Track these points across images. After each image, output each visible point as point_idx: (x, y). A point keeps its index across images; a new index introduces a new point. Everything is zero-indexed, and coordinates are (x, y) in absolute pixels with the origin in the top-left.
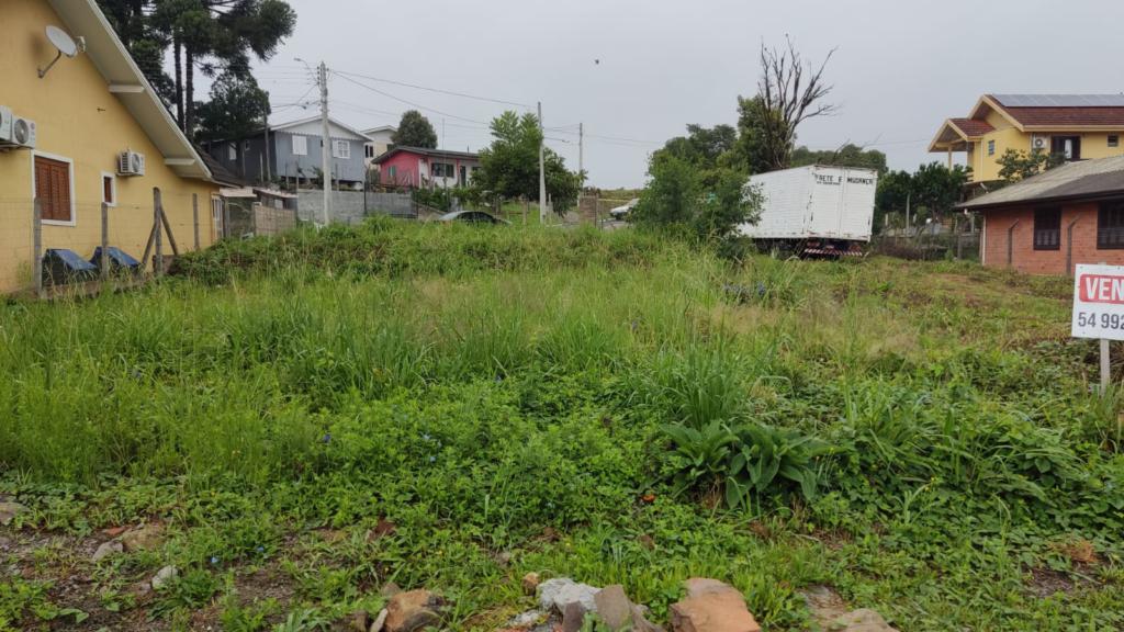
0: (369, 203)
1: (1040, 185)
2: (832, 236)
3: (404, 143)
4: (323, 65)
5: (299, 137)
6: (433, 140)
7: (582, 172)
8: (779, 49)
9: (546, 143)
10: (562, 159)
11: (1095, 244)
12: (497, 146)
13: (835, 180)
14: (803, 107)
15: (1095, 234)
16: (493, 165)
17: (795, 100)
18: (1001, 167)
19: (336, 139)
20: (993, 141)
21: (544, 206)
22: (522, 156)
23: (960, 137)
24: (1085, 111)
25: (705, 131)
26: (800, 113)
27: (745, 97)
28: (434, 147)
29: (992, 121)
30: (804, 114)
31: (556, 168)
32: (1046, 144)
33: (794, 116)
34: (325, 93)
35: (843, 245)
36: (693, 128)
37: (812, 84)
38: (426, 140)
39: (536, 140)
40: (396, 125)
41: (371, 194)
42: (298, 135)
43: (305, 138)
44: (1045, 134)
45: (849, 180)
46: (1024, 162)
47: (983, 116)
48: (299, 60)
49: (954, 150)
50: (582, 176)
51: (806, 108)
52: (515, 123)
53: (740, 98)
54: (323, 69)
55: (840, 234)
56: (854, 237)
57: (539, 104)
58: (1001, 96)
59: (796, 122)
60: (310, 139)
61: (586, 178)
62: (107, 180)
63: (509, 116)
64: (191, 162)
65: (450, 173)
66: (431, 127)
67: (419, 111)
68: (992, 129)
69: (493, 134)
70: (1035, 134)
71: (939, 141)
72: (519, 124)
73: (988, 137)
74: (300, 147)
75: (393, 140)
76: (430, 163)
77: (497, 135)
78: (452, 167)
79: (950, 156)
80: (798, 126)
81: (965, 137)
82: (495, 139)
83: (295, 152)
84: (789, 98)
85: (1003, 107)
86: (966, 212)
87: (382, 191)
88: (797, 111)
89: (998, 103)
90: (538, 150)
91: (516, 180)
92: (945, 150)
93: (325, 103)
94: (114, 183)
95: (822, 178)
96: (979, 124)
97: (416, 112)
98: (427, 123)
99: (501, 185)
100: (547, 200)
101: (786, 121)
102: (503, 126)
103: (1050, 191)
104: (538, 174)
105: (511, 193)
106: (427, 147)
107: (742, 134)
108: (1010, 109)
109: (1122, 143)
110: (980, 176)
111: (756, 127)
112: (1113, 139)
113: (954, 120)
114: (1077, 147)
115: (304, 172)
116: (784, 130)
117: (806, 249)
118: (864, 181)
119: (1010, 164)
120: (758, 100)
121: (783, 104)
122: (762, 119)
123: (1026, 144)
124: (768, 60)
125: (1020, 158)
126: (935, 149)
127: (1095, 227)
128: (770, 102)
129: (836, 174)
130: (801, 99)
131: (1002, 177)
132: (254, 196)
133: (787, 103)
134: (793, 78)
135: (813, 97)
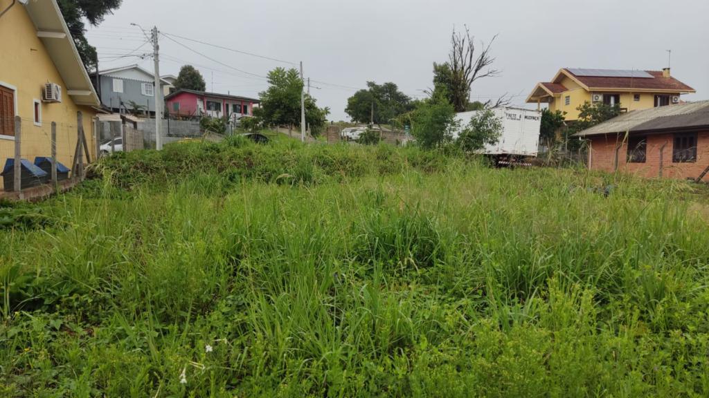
0: (171, 127)
2: (516, 153)
3: (184, 87)
4: (155, 28)
5: (118, 80)
6: (203, 86)
7: (326, 109)
8: (461, 35)
9: (305, 90)
10: (314, 100)
11: (671, 159)
12: (272, 91)
13: (518, 117)
14: (476, 71)
15: (672, 152)
16: (269, 103)
17: (470, 67)
18: (580, 112)
19: (144, 82)
20: (569, 97)
21: (303, 134)
22: (290, 98)
23: (546, 93)
24: (620, 80)
25: (378, 86)
26: (474, 76)
27: (438, 64)
28: (204, 90)
29: (566, 84)
30: (476, 76)
31: (310, 106)
32: (601, 98)
33: (470, 77)
34: (157, 48)
35: (521, 158)
36: (371, 84)
37: (483, 57)
38: (198, 86)
39: (299, 87)
40: (176, 75)
41: (173, 121)
42: (117, 78)
43: (122, 81)
44: (600, 93)
45: (526, 117)
46: (594, 109)
47: (560, 82)
48: (134, 25)
49: (541, 102)
50: (327, 111)
51: (478, 72)
52: (284, 75)
53: (435, 64)
54: (155, 33)
55: (520, 152)
56: (528, 154)
57: (301, 63)
58: (574, 69)
59: (472, 81)
60: (125, 81)
61: (329, 113)
62: (36, 104)
63: (279, 71)
64: (88, 93)
65: (218, 108)
66: (202, 77)
67: (193, 66)
68: (567, 90)
69: (269, 81)
70: (594, 92)
71: (533, 96)
72: (286, 76)
73: (565, 94)
74: (118, 87)
75: (174, 84)
76: (205, 101)
77: (271, 82)
78: (220, 104)
79: (539, 105)
80: (473, 83)
81: (551, 94)
82: (271, 85)
83: (114, 91)
84: (467, 65)
85: (574, 76)
86: (580, 139)
87: (179, 119)
88: (473, 72)
89: (571, 73)
90: (300, 94)
91: (286, 113)
92: (536, 101)
93: (157, 55)
94: (40, 107)
95: (510, 115)
96: (558, 86)
97: (191, 66)
98: (198, 74)
99: (276, 116)
100: (307, 127)
101: (465, 80)
102: (276, 77)
103: (639, 126)
104: (300, 110)
105: (282, 122)
106: (199, 90)
107: (437, 87)
108: (579, 77)
109: (642, 99)
110: (568, 118)
111: (445, 82)
112: (637, 96)
113: (543, 84)
114: (617, 101)
115: (125, 105)
116: (464, 85)
117: (499, 161)
118: (534, 118)
119: (585, 111)
120: (446, 66)
121: (463, 68)
122: (452, 78)
123: (590, 99)
124: (456, 40)
125: (592, 107)
126: (530, 101)
127: (671, 148)
128: (456, 66)
129: (518, 113)
130: (474, 67)
131: (580, 118)
132: (121, 120)
133: (465, 68)
134: (469, 53)
135: (483, 65)
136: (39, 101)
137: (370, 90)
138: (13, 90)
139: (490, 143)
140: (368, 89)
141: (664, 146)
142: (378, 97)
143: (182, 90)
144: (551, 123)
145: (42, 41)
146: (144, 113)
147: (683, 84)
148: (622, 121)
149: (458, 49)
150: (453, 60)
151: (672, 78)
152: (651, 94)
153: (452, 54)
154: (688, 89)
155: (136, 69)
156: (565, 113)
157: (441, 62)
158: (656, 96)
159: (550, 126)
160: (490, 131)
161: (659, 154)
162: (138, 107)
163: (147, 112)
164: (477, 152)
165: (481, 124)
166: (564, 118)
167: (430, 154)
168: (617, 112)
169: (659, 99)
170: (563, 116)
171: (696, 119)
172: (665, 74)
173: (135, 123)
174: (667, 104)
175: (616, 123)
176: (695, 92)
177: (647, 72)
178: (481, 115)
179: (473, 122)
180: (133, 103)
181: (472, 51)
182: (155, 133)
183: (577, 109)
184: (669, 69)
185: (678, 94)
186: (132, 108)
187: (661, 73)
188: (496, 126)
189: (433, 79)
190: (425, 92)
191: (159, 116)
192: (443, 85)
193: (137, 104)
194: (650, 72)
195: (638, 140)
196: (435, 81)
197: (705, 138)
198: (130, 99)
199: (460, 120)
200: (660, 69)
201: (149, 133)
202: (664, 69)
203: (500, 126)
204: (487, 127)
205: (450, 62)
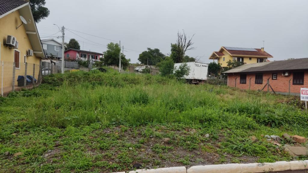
0: (66, 64)
1: (241, 69)
2: (199, 79)
3: (71, 47)
4: (63, 27)
5: (45, 45)
6: (79, 47)
7: (129, 59)
8: (181, 33)
9: (121, 52)
10: (125, 56)
11: (254, 82)
12: (108, 51)
13: (199, 66)
14: (187, 47)
15: (255, 80)
16: (107, 56)
17: (185, 46)
18: (227, 64)
19: (55, 46)
20: (225, 58)
21: (120, 68)
22: (115, 54)
23: (216, 56)
24: (244, 52)
25: (152, 50)
28: (79, 49)
29: (224, 53)
30: (187, 49)
31: (123, 58)
32: (236, 59)
33: (185, 49)
34: (64, 34)
35: (200, 81)
36: (149, 49)
37: (189, 42)
38: (77, 47)
39: (119, 50)
40: (68, 42)
41: (67, 62)
43: (47, 45)
44: (236, 57)
45: (202, 66)
46: (233, 63)
47: (222, 52)
48: (55, 25)
49: (215, 59)
50: (129, 60)
52: (113, 46)
53: (171, 44)
54: (63, 29)
55: (200, 78)
56: (203, 79)
57: (120, 41)
58: (226, 47)
59: (185, 51)
60: (48, 45)
62: (25, 57)
63: (112, 44)
64: (41, 53)
65: (85, 57)
66: (78, 43)
67: (75, 39)
68: (224, 55)
70: (234, 56)
71: (211, 57)
72: (114, 46)
73: (223, 57)
74: (45, 47)
75: (67, 46)
76: (80, 54)
78: (86, 55)
79: (214, 60)
81: (218, 56)
82: (108, 49)
83: (44, 49)
85: (227, 50)
86: (224, 74)
87: (69, 61)
88: (186, 47)
89: (225, 49)
90: (119, 53)
91: (113, 60)
92: (213, 59)
93: (64, 37)
94: (26, 57)
95: (197, 65)
96: (221, 53)
98: (77, 42)
99: (109, 61)
101: (183, 50)
102: (110, 46)
103: (244, 70)
104: (119, 59)
105: (111, 64)
106: (77, 49)
107: (172, 53)
108: (228, 50)
109: (252, 59)
110: (222, 66)
111: (175, 51)
112: (250, 58)
113: (215, 52)
114: (243, 60)
115: (48, 55)
116: (182, 52)
117: (190, 81)
118: (205, 66)
119: (229, 63)
120: (176, 44)
121: (182, 46)
122: (177, 49)
123: (232, 59)
124: (179, 35)
125: (232, 62)
126: (210, 59)
127: (254, 79)
128: (179, 45)
129: (200, 64)
130: (186, 45)
131: (228, 66)
132: (50, 62)
133: (183, 46)
134: (185, 40)
135: (189, 45)
136: (26, 56)
137: (149, 52)
138: (19, 52)
139: (186, 75)
140: (148, 51)
141: (251, 78)
142: (152, 54)
143: (71, 49)
145: (27, 35)
146: (55, 58)
147: (269, 54)
148: (239, 68)
149: (180, 37)
150: (178, 43)
151: (264, 52)
152: (256, 58)
153: (178, 40)
154: (270, 56)
155: (53, 40)
156: (221, 64)
157: (174, 43)
158: (258, 58)
159: (213, 69)
160: (186, 71)
162: (53, 56)
163: (56, 58)
164: (181, 78)
165: (183, 69)
166: (221, 66)
167: (164, 78)
168: (243, 63)
169: (259, 60)
170: (221, 65)
171: (263, 68)
172: (262, 50)
173: (55, 63)
174: (263, 62)
175: (237, 69)
176: (273, 57)
177: (255, 49)
178: (183, 65)
179: (180, 68)
180: (51, 54)
181: (186, 39)
182: (61, 66)
183: (227, 63)
184: (263, 48)
185: (267, 58)
186: (51, 56)
187: (260, 50)
188: (188, 69)
189: (171, 49)
190: (168, 54)
191: (63, 59)
192: (174, 52)
193: (53, 54)
194: (256, 49)
195: (243, 76)
196: (171, 50)
197: (265, 75)
198: (49, 53)
199: (176, 67)
200: (260, 48)
201: (59, 67)
202: (262, 48)
203: (189, 69)
204: (185, 69)
205: (177, 43)
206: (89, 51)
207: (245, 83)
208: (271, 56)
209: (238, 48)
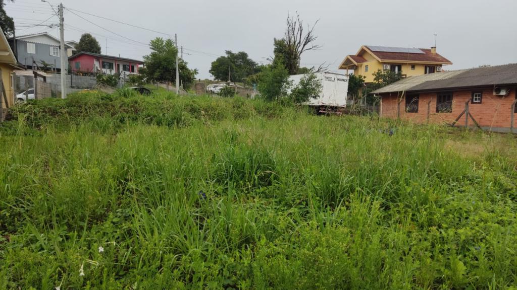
0: (74, 81)
2: (331, 105)
3: (83, 50)
4: (61, 5)
5: (31, 44)
6: (99, 49)
8: (294, 18)
9: (179, 55)
10: (186, 63)
11: (435, 110)
12: (153, 55)
13: (333, 79)
14: (304, 45)
15: (435, 106)
16: (152, 64)
17: (300, 42)
18: (374, 77)
19: (52, 46)
20: (367, 66)
21: (178, 87)
22: (168, 60)
23: (352, 63)
24: (402, 55)
25: (234, 54)
26: (303, 49)
27: (277, 39)
28: (100, 53)
29: (366, 57)
30: (304, 49)
31: (183, 67)
32: (389, 67)
33: (300, 49)
34: (62, 20)
35: (334, 108)
36: (228, 52)
37: (309, 35)
38: (95, 49)
39: (175, 53)
40: (78, 41)
41: (74, 76)
42: (30, 42)
43: (34, 45)
44: (388, 63)
45: (338, 79)
46: (384, 75)
47: (362, 55)
49: (349, 69)
50: (196, 72)
51: (306, 46)
52: (162, 44)
53: (275, 39)
54: (61, 8)
55: (334, 104)
56: (340, 105)
57: (176, 35)
58: (371, 47)
59: (301, 52)
60: (37, 45)
61: (197, 73)
63: (158, 40)
64: (7, 54)
65: (111, 67)
66: (98, 43)
67: (91, 34)
68: (366, 61)
69: (151, 48)
70: (385, 63)
71: (343, 65)
72: (164, 44)
73: (365, 64)
74: (31, 49)
75: (76, 48)
76: (101, 61)
77: (153, 49)
78: (112, 64)
79: (347, 71)
80: (302, 54)
81: (356, 63)
82: (153, 51)
83: (29, 52)
84: (298, 41)
85: (371, 51)
86: (375, 95)
87: (80, 75)
88: (302, 46)
89: (369, 49)
90: (175, 58)
91: (164, 72)
92: (345, 68)
93: (62, 25)
95: (327, 78)
96: (360, 58)
97: (89, 34)
98: (95, 41)
99: (157, 74)
100: (180, 85)
101: (296, 51)
102: (156, 45)
103: (414, 87)
104: (175, 70)
105: (161, 79)
106: (96, 52)
107: (276, 56)
108: (375, 52)
109: (416, 68)
110: (367, 80)
111: (282, 53)
112: (413, 66)
113: (350, 56)
114: (400, 69)
115: (37, 63)
116: (296, 55)
117: (319, 110)
118: (344, 80)
119: (378, 76)
120: (283, 40)
121: (295, 43)
122: (287, 50)
123: (381, 68)
124: (290, 22)
125: (383, 73)
126: (341, 68)
127: (435, 103)
128: (290, 42)
129: (333, 76)
130: (303, 41)
131: (375, 81)
132: (33, 75)
133: (296, 43)
134: (300, 31)
135: (309, 41)
137: (228, 58)
139: (313, 97)
140: (226, 56)
141: (430, 102)
142: (234, 62)
143: (83, 52)
144: (356, 84)
146: (52, 70)
147: (444, 59)
148: (402, 83)
149: (291, 29)
150: (288, 37)
151: (437, 54)
152: (423, 65)
153: (287, 34)
154: (448, 62)
155: (46, 35)
156: (365, 77)
157: (279, 38)
158: (426, 66)
159: (355, 86)
160: (313, 89)
161: (427, 106)
162: (47, 65)
163: (54, 69)
164: (304, 104)
165: (308, 84)
166: (364, 81)
167: (271, 105)
168: (399, 78)
169: (428, 69)
170: (364, 79)
171: (453, 82)
172: (433, 51)
173: (44, 78)
174: (434, 72)
175: (398, 85)
176: (452, 64)
177: (420, 49)
178: (307, 77)
179: (302, 82)
180: (43, 62)
181: (301, 31)
182: (61, 86)
183: (373, 75)
184: (435, 48)
185: (441, 65)
186: (42, 66)
187: (429, 51)
188: (318, 86)
189: (273, 50)
190: (268, 59)
191: (63, 72)
192: (281, 55)
193: (47, 62)
194: (423, 50)
195: (412, 97)
196: (275, 52)
197: (457, 96)
198: (40, 59)
199: (292, 81)
201: (56, 85)
202: (432, 48)
203: (320, 85)
204: (311, 86)
205: (286, 38)
206: (118, 56)
207: (417, 111)
208: (450, 62)
209: (391, 48)
